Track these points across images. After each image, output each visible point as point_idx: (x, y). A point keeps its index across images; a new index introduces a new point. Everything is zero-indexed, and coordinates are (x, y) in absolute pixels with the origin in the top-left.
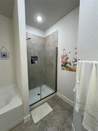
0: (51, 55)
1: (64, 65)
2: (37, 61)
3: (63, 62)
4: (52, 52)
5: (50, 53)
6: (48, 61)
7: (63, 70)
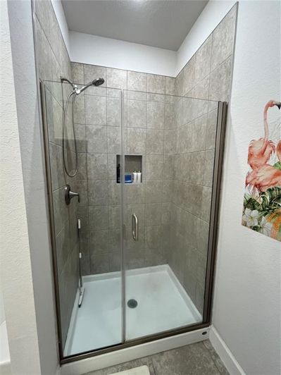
0: (193, 147)
1: (260, 201)
2: (139, 174)
3: (258, 186)
4: (198, 132)
5: (193, 139)
6: (184, 173)
7: (255, 228)
